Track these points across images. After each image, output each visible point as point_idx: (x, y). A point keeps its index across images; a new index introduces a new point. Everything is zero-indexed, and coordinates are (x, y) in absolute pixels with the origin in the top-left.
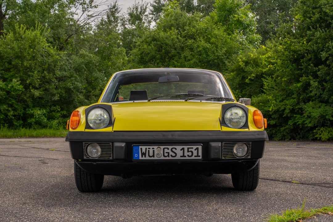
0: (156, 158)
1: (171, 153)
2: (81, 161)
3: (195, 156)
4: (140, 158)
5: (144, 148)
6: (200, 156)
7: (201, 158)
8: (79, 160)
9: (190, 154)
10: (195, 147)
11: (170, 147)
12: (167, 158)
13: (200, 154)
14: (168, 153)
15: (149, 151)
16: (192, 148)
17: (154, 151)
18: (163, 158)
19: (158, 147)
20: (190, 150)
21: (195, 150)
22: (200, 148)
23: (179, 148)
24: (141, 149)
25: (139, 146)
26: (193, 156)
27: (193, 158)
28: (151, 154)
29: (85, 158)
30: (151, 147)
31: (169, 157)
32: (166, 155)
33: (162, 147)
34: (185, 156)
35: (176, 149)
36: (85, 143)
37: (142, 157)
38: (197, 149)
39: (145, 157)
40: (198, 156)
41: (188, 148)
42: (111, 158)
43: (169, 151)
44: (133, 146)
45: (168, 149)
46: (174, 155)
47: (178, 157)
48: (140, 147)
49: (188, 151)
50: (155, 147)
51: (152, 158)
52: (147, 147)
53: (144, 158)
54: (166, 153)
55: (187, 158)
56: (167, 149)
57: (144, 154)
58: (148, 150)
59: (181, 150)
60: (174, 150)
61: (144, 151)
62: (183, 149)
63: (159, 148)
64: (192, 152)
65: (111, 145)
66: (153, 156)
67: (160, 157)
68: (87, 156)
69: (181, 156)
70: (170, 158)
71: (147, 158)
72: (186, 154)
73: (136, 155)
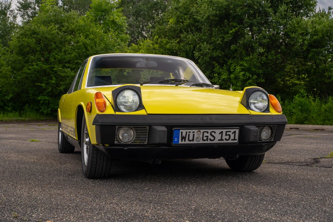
0: (195, 142)
1: (210, 137)
2: (109, 146)
3: (232, 140)
4: (180, 142)
5: (184, 132)
6: (236, 140)
7: (237, 141)
8: (107, 145)
9: (227, 137)
10: (232, 131)
11: (210, 131)
12: (206, 142)
13: (237, 137)
14: (207, 137)
15: (189, 135)
16: (230, 131)
17: (194, 135)
18: (201, 142)
19: (198, 130)
20: (228, 133)
21: (233, 133)
22: (237, 131)
23: (218, 131)
24: (182, 132)
25: (180, 129)
26: (230, 140)
27: (230, 141)
28: (191, 138)
29: (116, 142)
30: (192, 131)
31: (207, 141)
32: (205, 138)
33: (202, 131)
34: (223, 140)
35: (215, 132)
36: (118, 127)
37: (182, 141)
38: (235, 132)
39: (185, 141)
40: (235, 139)
41: (226, 132)
42: (146, 143)
43: (209, 135)
44: (175, 129)
45: (208, 132)
46: (212, 138)
47: (216, 141)
48: (181, 131)
49: (226, 135)
50: (196, 131)
51: (192, 142)
52: (188, 131)
53: (183, 142)
54: (205, 136)
55: (225, 141)
56: (206, 133)
57: (183, 138)
58: (188, 133)
59: (220, 134)
60: (213, 134)
61: (184, 134)
62: (222, 133)
63: (199, 132)
64: (229, 135)
65: (147, 129)
66: (193, 140)
67: (199, 141)
68: (118, 141)
69: (219, 140)
70: (209, 142)
71: (187, 142)
72: (224, 137)
73: (176, 140)
